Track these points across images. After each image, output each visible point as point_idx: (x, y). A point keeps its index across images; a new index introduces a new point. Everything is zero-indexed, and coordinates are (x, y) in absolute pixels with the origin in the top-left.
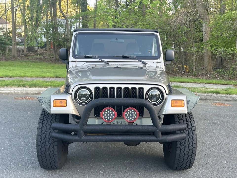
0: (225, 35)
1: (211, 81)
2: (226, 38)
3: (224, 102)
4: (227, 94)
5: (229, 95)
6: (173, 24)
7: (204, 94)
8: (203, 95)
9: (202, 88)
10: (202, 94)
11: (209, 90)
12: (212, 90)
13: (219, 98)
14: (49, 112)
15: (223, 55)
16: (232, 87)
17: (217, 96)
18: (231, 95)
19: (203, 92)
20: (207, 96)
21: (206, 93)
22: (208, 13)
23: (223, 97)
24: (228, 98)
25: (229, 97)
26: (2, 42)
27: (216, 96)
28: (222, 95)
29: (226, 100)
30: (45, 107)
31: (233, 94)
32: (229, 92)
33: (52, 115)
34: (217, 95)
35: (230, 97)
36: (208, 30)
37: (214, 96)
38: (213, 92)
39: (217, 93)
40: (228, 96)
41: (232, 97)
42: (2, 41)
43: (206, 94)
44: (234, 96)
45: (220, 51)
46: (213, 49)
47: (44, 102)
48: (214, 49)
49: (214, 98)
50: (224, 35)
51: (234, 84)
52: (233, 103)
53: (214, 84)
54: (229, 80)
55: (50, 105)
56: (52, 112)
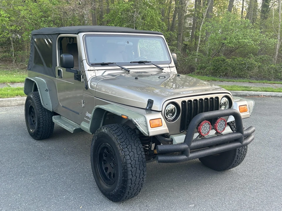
14: (147, 134)
30: (142, 130)
33: (151, 137)
47: (140, 124)
55: (147, 127)
56: (151, 134)
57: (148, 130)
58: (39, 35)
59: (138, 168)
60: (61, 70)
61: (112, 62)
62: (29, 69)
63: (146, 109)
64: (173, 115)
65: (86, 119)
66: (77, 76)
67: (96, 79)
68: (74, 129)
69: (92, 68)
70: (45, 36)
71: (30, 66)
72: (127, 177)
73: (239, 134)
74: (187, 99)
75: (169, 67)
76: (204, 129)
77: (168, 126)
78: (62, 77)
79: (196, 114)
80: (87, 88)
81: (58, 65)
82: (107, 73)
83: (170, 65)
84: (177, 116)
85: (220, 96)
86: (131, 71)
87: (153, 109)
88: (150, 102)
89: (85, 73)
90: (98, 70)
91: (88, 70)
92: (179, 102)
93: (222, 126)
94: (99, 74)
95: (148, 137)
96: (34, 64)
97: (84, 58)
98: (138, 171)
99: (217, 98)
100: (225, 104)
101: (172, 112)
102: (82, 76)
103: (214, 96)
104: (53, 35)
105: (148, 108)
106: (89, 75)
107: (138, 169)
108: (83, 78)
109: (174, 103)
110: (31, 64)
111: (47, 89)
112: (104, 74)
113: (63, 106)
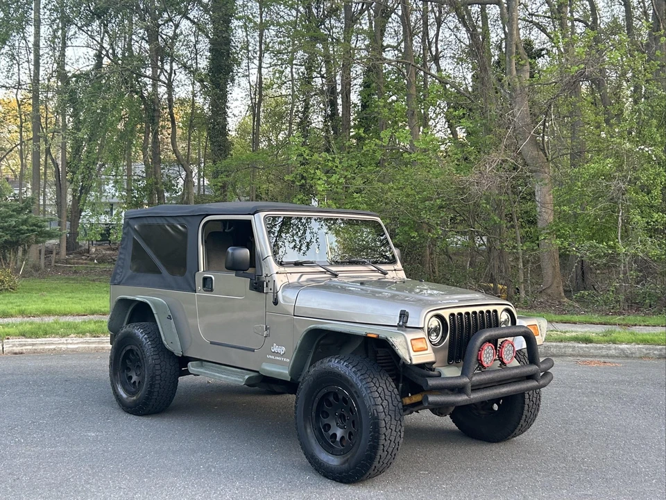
0: (592, 213)
1: (568, 317)
2: (596, 219)
3: (602, 360)
4: (608, 342)
5: (613, 346)
6: (474, 189)
7: (558, 344)
8: (556, 346)
9: (552, 331)
10: (555, 344)
11: (568, 335)
12: (574, 334)
13: (592, 351)
14: (409, 361)
15: (591, 257)
16: (618, 329)
17: (588, 348)
18: (616, 346)
19: (556, 340)
20: (565, 347)
21: (561, 341)
22: (547, 159)
23: (600, 348)
24: (611, 352)
25: (613, 349)
26: (39, 230)
27: (586, 347)
28: (598, 345)
29: (608, 356)
30: (402, 354)
31: (621, 342)
32: (613, 338)
33: (415, 365)
34: (587, 345)
35: (615, 349)
36: (548, 198)
37: (581, 348)
38: (577, 339)
39: (587, 340)
40: (610, 347)
41: (619, 349)
42: (40, 227)
43: (562, 344)
44: (624, 346)
45: (583, 249)
46: (566, 244)
47: (399, 346)
48: (569, 245)
49: (581, 352)
50: (591, 211)
51: (621, 322)
52: (622, 361)
53: (575, 323)
54: (608, 314)
55: (408, 350)
56: (414, 362)
57: (409, 354)
58: (148, 218)
59: (393, 417)
60: (211, 278)
61: (311, 260)
62: (116, 281)
63: (399, 326)
64: (437, 336)
65: (273, 357)
66: (256, 283)
67: (288, 286)
68: (247, 377)
69: (282, 269)
70: (167, 220)
71: (118, 277)
72: (379, 430)
73: (534, 368)
74: (456, 311)
75: (395, 270)
76: (486, 357)
77: (435, 351)
78: (211, 290)
79: (477, 331)
80: (276, 302)
81: (202, 270)
82: (305, 278)
83: (396, 267)
84: (443, 338)
85: (500, 309)
86: (340, 275)
87: (408, 325)
88: (404, 315)
89: (272, 278)
90: (291, 273)
91: (277, 273)
92: (446, 314)
93: (510, 353)
94: (294, 279)
95: (411, 365)
96: (130, 272)
97: (268, 253)
98: (394, 422)
99: (495, 311)
100: (506, 322)
101: (436, 330)
102: (265, 283)
103: (491, 308)
104: (188, 218)
105: (401, 323)
106: (280, 281)
107: (393, 419)
108: (267, 286)
109: (439, 316)
110: (122, 272)
111: (170, 316)
112: (301, 280)
113: (211, 343)
